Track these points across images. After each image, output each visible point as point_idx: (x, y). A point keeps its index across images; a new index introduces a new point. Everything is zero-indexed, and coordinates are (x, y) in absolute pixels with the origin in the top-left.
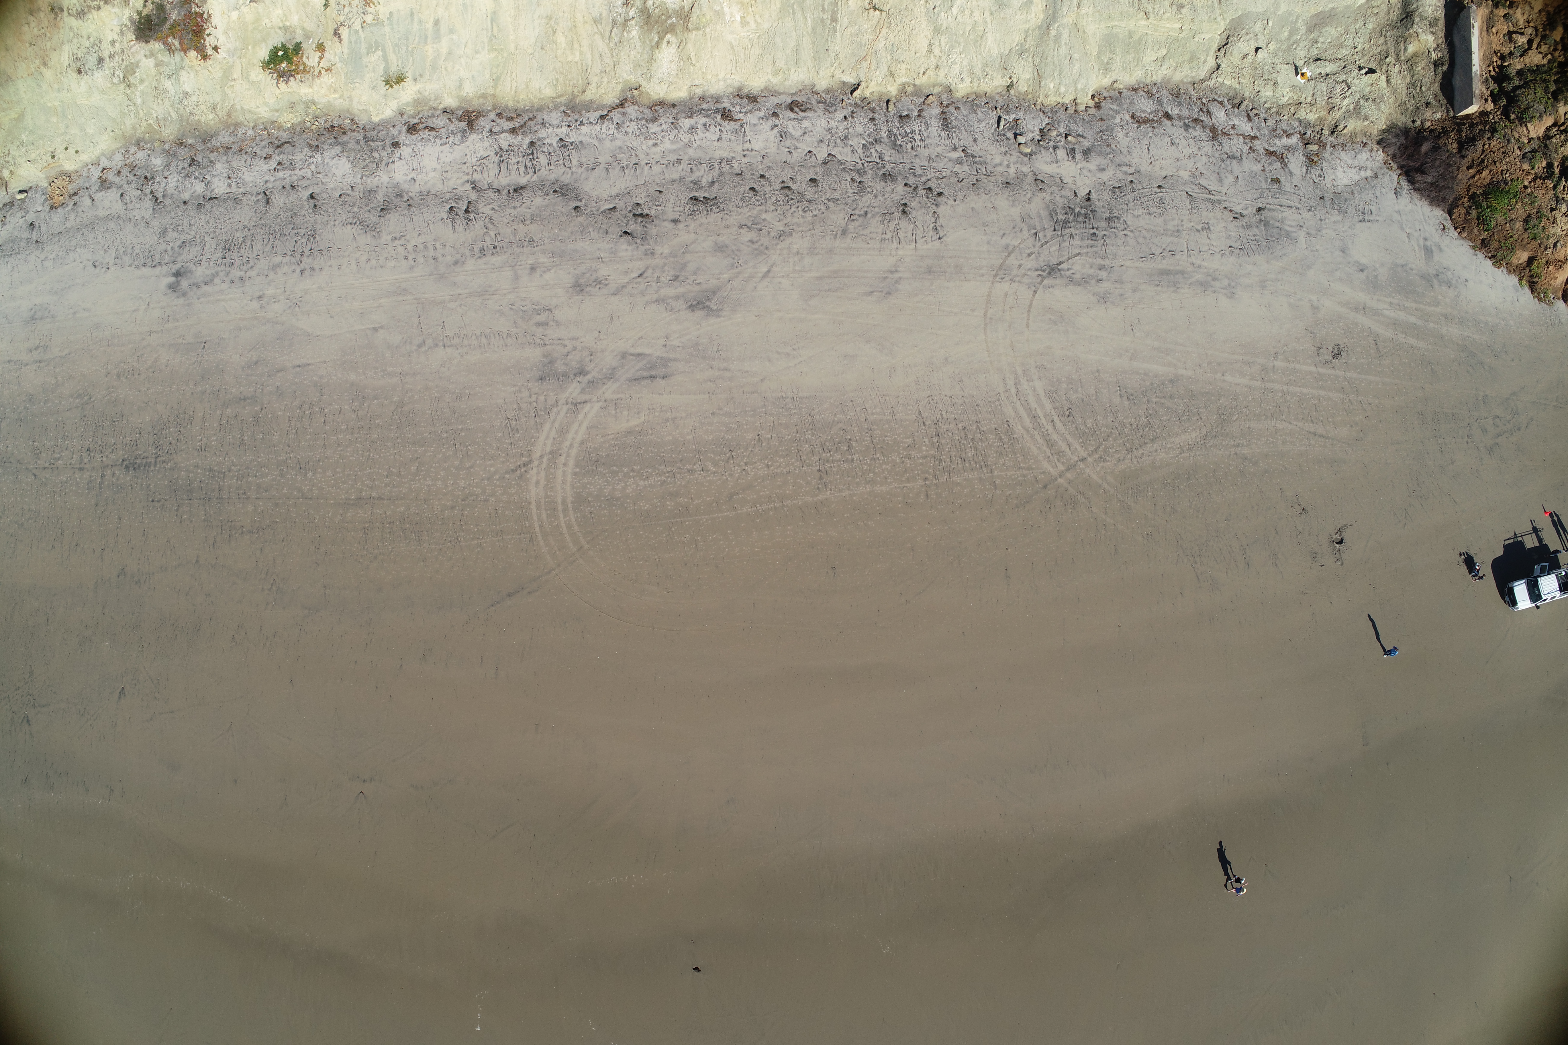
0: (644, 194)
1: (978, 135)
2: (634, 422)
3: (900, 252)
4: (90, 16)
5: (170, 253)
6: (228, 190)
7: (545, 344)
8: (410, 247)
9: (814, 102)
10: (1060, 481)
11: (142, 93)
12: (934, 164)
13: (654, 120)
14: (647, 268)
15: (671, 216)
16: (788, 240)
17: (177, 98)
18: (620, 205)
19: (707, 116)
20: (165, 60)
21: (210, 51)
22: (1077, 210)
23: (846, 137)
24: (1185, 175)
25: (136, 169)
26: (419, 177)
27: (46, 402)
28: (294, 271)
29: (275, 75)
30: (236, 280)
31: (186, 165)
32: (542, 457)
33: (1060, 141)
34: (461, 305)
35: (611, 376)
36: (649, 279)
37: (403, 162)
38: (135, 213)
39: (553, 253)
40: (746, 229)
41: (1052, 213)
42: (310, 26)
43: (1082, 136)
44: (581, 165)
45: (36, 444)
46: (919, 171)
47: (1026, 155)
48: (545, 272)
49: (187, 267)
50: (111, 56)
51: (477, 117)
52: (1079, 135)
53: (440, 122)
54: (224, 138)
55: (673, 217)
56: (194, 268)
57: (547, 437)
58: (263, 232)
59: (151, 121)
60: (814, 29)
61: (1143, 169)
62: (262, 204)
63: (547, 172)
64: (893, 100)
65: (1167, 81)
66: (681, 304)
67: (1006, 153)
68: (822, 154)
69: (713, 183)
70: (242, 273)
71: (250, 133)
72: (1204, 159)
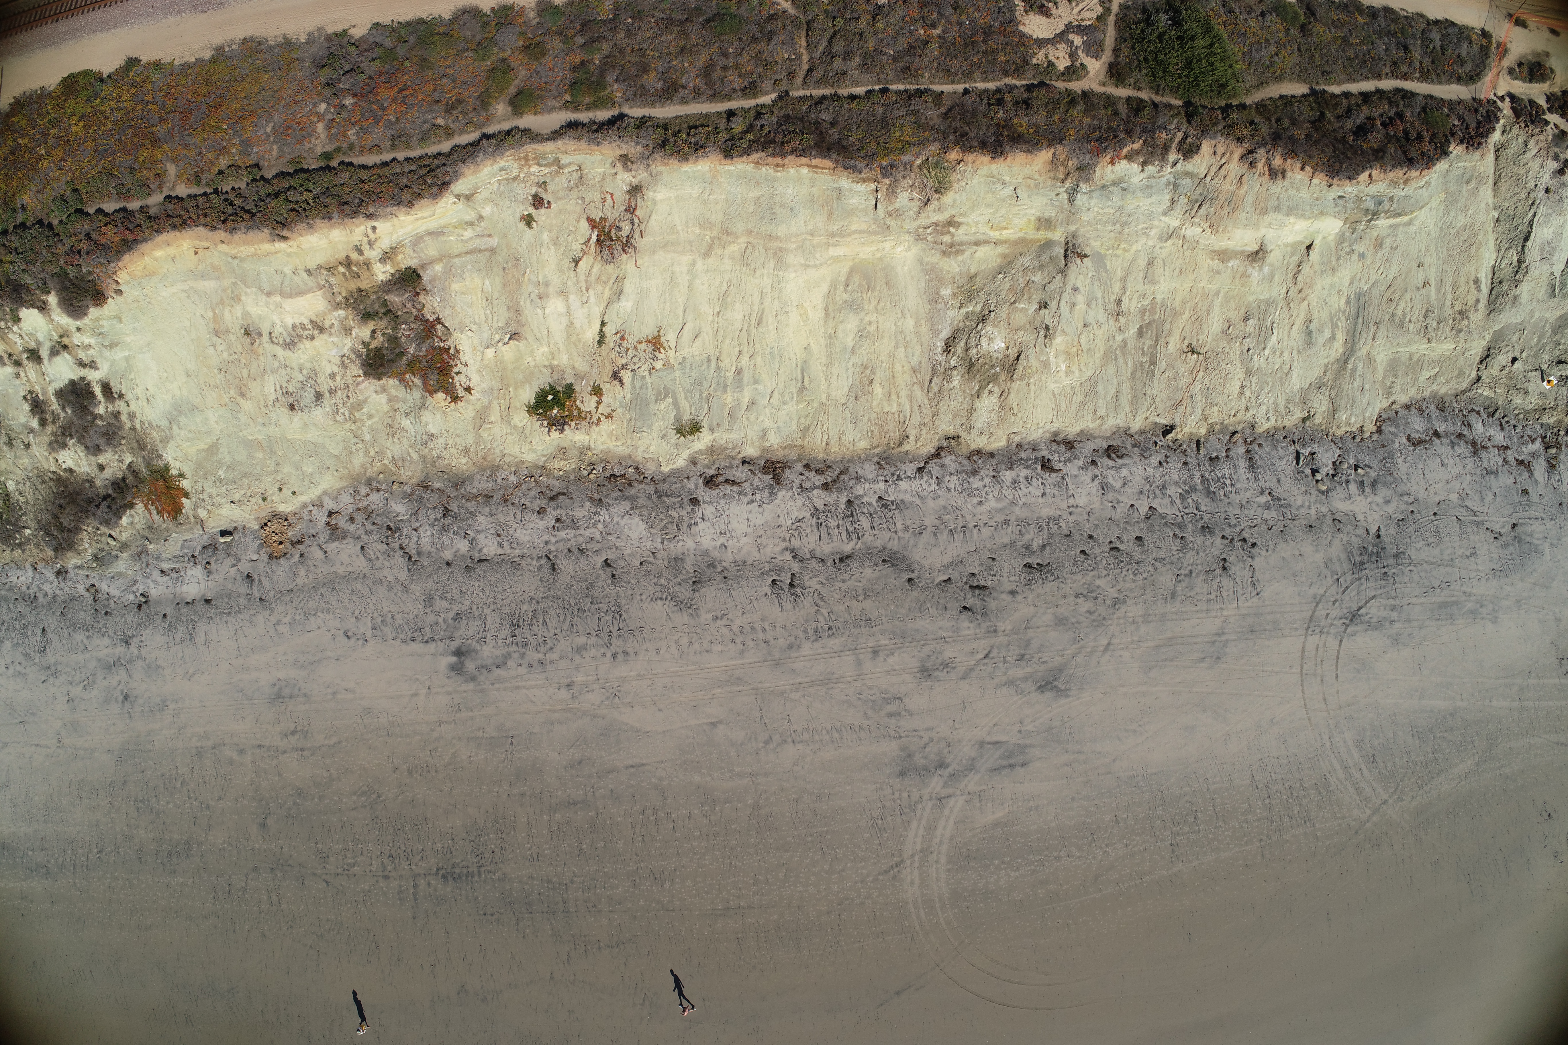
0: (976, 563)
1: (1281, 475)
2: (999, 814)
3: (1225, 613)
4: (302, 346)
5: (444, 627)
6: (500, 551)
7: (901, 737)
8: (735, 628)
9: (1129, 446)
10: (1368, 825)
11: (372, 430)
12: (1246, 512)
13: (975, 472)
14: (992, 647)
15: (1008, 587)
16: (1124, 608)
17: (418, 438)
18: (955, 576)
19: (1027, 467)
20: (401, 396)
21: (461, 392)
22: (1370, 548)
23: (1164, 486)
24: (1454, 497)
25: (373, 515)
26: (730, 542)
27: (321, 798)
28: (604, 655)
29: (545, 423)
30: (535, 664)
31: (439, 516)
32: (913, 855)
33: (1350, 475)
34: (804, 696)
35: (971, 767)
36: (995, 660)
37: (708, 524)
38: (386, 572)
39: (893, 633)
40: (1083, 599)
41: (1350, 554)
42: (581, 365)
43: (1369, 467)
44: (907, 529)
45: (320, 846)
46: (1233, 521)
47: (1323, 493)
48: (888, 656)
49: (470, 645)
50: (332, 392)
51: (783, 469)
52: (1366, 465)
53: (741, 473)
54: (482, 484)
55: (1009, 589)
56: (479, 648)
57: (916, 835)
58: (555, 605)
59: (386, 462)
60: (1133, 373)
61: (1420, 497)
62: (547, 570)
63: (872, 538)
64: (1202, 440)
65: (1434, 395)
66: (1030, 686)
67: (1306, 493)
68: (1144, 510)
69: (1043, 547)
70: (541, 656)
71: (513, 479)
72: (1469, 477)
